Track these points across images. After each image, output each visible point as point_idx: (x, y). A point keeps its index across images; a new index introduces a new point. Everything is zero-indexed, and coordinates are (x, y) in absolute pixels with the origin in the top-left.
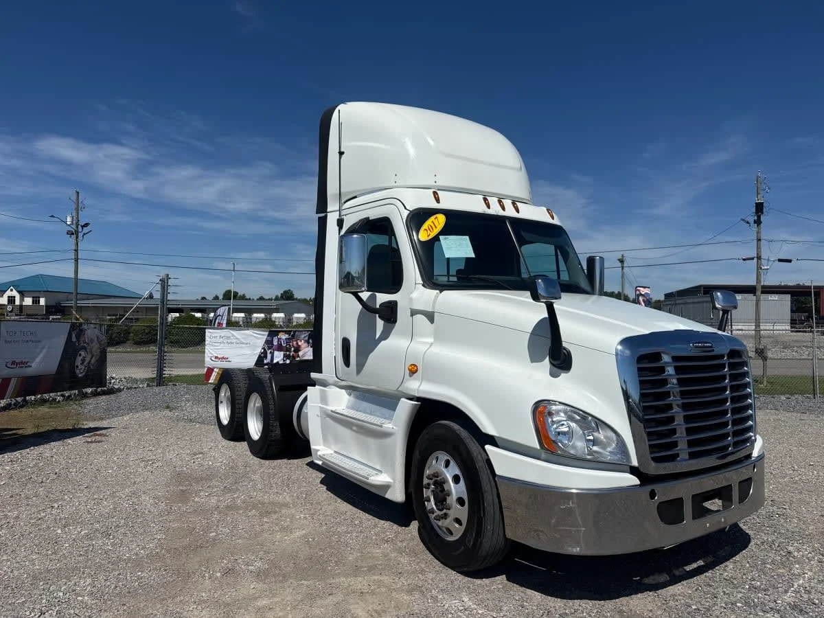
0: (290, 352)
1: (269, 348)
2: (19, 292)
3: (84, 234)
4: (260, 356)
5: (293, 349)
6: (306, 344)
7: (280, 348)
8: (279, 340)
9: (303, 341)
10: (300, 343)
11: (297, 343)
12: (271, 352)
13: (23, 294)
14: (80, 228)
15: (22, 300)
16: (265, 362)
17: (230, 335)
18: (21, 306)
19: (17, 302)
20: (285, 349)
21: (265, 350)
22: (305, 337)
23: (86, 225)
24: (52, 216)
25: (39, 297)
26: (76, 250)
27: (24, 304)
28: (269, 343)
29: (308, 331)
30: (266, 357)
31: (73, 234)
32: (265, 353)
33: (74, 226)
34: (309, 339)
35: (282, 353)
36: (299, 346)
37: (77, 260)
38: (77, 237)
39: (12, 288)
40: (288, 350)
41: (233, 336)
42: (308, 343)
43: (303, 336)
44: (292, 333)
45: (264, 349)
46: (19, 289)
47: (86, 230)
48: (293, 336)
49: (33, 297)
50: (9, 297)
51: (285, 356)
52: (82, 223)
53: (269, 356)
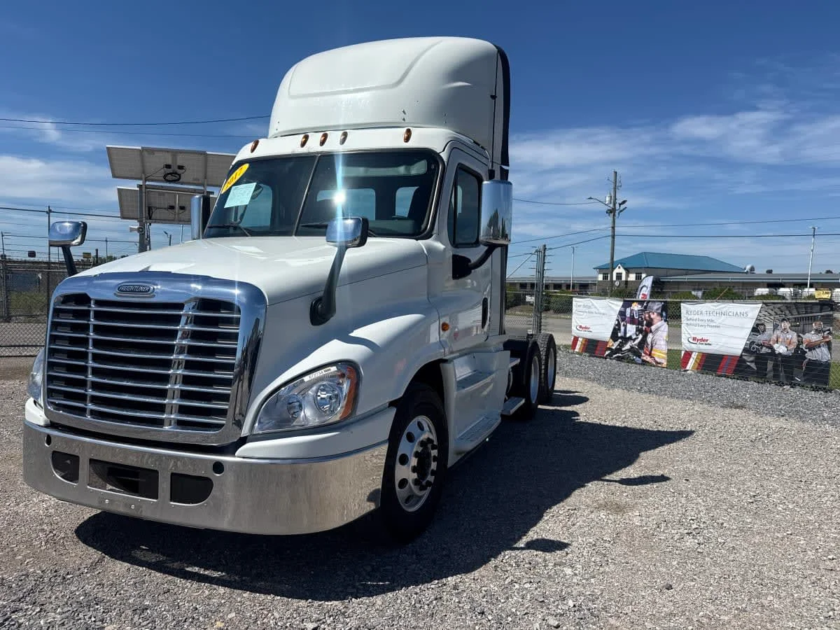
0: (643, 326)
1: (623, 321)
2: (625, 269)
3: (621, 211)
4: (614, 329)
5: (645, 322)
6: (659, 318)
7: (632, 321)
8: (632, 311)
9: (655, 314)
10: (652, 316)
11: (649, 316)
12: (624, 325)
13: (628, 271)
14: (617, 206)
15: (627, 276)
16: (619, 335)
17: (590, 304)
18: (626, 282)
19: (624, 279)
20: (637, 321)
21: (619, 322)
22: (657, 309)
23: (624, 202)
24: (591, 198)
25: (641, 273)
26: (613, 228)
27: (629, 279)
28: (622, 314)
29: (661, 302)
30: (619, 329)
31: (611, 212)
32: (619, 325)
33: (612, 205)
34: (662, 311)
35: (634, 326)
36: (652, 319)
37: (613, 237)
38: (614, 215)
39: (619, 265)
40: (640, 323)
41: (593, 304)
42: (661, 315)
43: (656, 307)
44: (645, 304)
45: (618, 320)
46: (625, 267)
47: (623, 206)
48: (646, 307)
49: (636, 274)
50: (617, 274)
51: (638, 330)
52: (619, 201)
53: (622, 328)
